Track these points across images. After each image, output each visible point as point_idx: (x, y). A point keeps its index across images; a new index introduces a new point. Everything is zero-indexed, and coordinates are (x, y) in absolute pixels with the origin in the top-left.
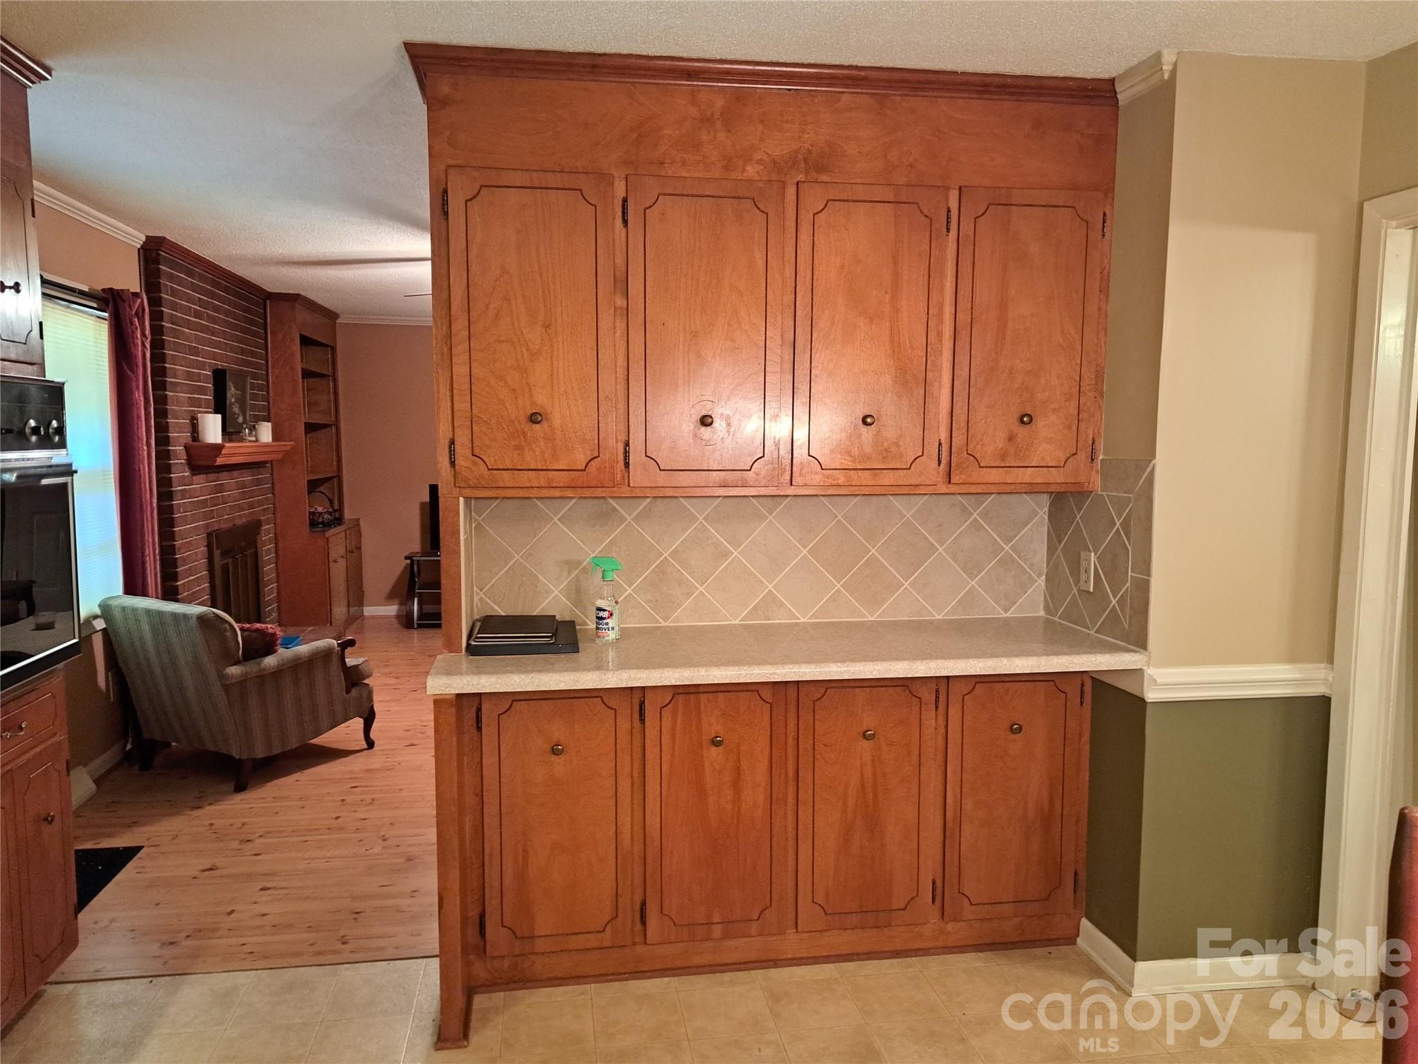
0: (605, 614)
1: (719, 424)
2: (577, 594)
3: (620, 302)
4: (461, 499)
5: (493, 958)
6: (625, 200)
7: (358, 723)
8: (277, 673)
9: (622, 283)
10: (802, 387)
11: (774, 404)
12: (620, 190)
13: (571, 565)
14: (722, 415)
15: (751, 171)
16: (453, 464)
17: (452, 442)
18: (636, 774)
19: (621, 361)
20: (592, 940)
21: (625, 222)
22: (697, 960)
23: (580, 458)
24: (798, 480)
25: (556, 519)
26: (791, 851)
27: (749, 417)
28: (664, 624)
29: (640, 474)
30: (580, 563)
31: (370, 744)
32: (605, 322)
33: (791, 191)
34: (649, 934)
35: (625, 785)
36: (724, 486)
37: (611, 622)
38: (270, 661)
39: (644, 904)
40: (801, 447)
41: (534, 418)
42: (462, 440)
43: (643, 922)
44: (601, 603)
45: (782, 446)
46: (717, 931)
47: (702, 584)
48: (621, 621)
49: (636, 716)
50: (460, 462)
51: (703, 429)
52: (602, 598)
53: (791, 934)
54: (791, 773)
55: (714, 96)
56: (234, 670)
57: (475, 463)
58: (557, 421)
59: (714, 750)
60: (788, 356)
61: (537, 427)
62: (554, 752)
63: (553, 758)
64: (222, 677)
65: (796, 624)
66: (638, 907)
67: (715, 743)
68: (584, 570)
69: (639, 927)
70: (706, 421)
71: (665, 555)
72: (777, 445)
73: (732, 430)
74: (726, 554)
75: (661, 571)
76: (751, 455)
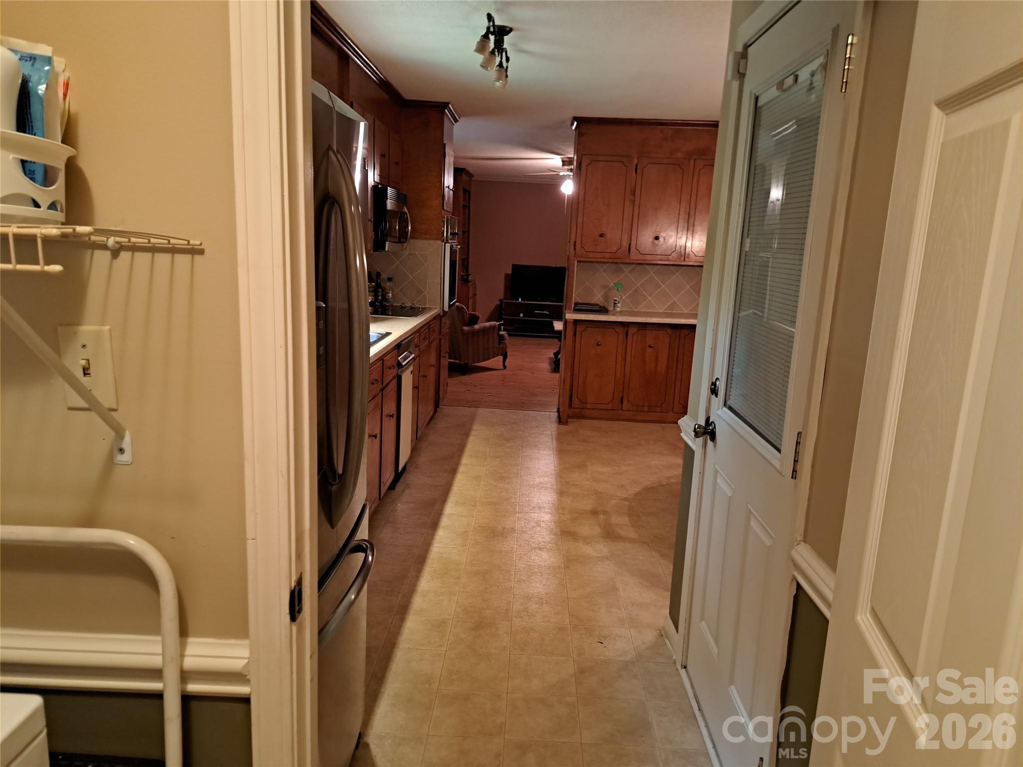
0: (617, 302)
1: (661, 240)
2: (606, 297)
3: (633, 198)
4: (576, 261)
5: (573, 408)
6: (637, 165)
7: (501, 358)
8: (478, 332)
9: (633, 193)
10: (691, 228)
11: (680, 233)
12: (635, 161)
13: (605, 287)
14: (662, 236)
15: (679, 155)
16: (575, 249)
17: (575, 242)
18: (623, 354)
19: (631, 217)
20: (605, 407)
21: (636, 172)
22: (639, 418)
23: (615, 249)
24: (686, 259)
25: (602, 270)
26: (673, 385)
27: (671, 237)
28: (635, 310)
29: (634, 256)
30: (608, 286)
31: (505, 367)
32: (627, 204)
33: (692, 162)
34: (623, 406)
35: (619, 358)
36: (661, 260)
37: (619, 305)
38: (477, 327)
39: (622, 398)
40: (689, 248)
41: (602, 235)
42: (578, 243)
43: (622, 403)
44: (616, 298)
45: (682, 247)
46: (646, 409)
47: (650, 296)
48: (622, 305)
49: (625, 336)
50: (577, 249)
51: (656, 241)
52: (616, 297)
53: (671, 413)
54: (675, 358)
55: (669, 130)
56: (466, 328)
57: (582, 250)
58: (608, 236)
59: (650, 349)
60: (687, 217)
61: (601, 238)
62: (598, 345)
63: (597, 347)
64: (462, 330)
65: (683, 313)
66: (620, 398)
67: (650, 347)
68: (609, 289)
69: (620, 405)
70: (657, 238)
71: (638, 285)
72: (680, 247)
73: (666, 241)
74: (660, 286)
75: (636, 291)
76: (672, 250)
